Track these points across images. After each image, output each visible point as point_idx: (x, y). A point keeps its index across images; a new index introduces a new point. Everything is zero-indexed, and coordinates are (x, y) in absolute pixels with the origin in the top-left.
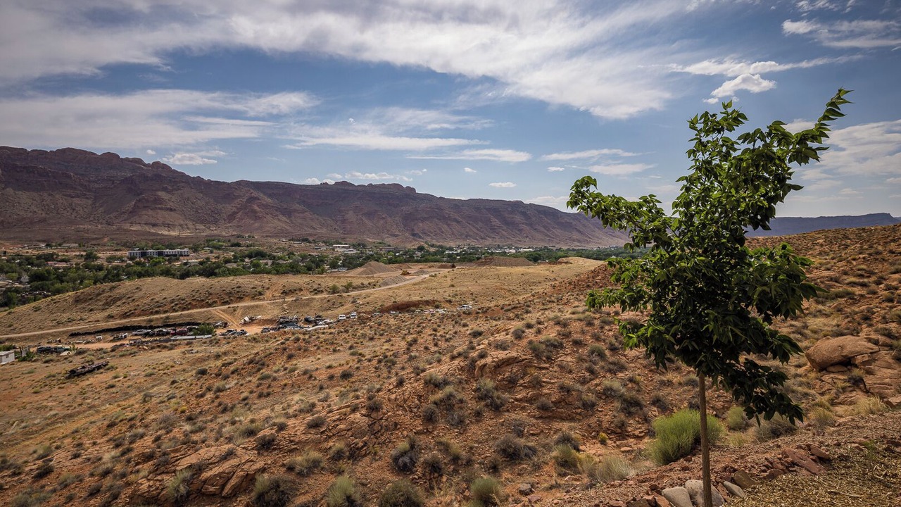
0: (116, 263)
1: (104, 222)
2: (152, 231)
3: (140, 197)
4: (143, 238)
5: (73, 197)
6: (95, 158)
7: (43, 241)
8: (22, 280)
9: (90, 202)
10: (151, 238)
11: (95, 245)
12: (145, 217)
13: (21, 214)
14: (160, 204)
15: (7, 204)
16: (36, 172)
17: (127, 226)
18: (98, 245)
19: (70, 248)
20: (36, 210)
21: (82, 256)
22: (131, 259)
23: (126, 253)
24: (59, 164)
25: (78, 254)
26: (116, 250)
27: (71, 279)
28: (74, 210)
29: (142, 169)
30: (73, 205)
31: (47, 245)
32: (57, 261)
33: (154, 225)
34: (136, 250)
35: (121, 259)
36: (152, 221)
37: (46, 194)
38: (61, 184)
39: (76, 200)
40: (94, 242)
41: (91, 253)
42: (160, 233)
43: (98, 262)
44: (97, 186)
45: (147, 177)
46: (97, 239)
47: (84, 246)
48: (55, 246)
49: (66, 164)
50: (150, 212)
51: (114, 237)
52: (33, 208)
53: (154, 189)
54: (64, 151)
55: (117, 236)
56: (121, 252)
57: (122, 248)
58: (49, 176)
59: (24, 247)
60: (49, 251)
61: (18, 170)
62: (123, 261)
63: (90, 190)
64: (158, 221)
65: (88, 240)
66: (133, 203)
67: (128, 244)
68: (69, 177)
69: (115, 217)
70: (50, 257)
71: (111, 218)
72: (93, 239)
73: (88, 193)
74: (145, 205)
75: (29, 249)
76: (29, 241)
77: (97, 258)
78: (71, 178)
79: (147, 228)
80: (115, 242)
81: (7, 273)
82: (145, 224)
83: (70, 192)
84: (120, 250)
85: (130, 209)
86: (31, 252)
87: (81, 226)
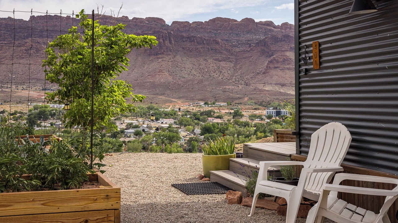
0: (257, 121)
1: (243, 82)
2: (282, 91)
3: (272, 58)
4: (275, 97)
5: (220, 61)
6: (236, 24)
7: (202, 100)
8: (195, 131)
9: (232, 65)
10: (282, 97)
11: (238, 104)
12: (275, 78)
13: (186, 77)
14: (288, 64)
15: (177, 68)
16: (196, 41)
17: (261, 87)
18: (241, 103)
19: (221, 106)
20: (195, 73)
21: (230, 113)
22: (269, 117)
23: (264, 112)
24: (210, 32)
25: (227, 111)
26: (255, 109)
27: (231, 132)
28: (221, 72)
29: (273, 31)
30: (221, 68)
31: (205, 104)
32: (214, 117)
33: (283, 85)
34: (271, 110)
35: (260, 117)
36: (281, 81)
37: (202, 60)
38: (212, 49)
39: (223, 64)
40: (237, 101)
41: (238, 111)
42: (289, 93)
43: (243, 120)
44: (237, 50)
45: (277, 38)
46: (240, 98)
47: (231, 105)
48: (211, 104)
49: (215, 32)
50: (280, 73)
51: (251, 96)
52: (194, 72)
53: (283, 49)
54: (213, 21)
55: (255, 96)
56: (260, 111)
57: (260, 107)
58: (204, 44)
59: (190, 105)
60: (207, 108)
61: (184, 40)
62: (262, 119)
63: (232, 54)
64: (286, 82)
65: (233, 99)
66: (266, 64)
67: (264, 103)
68: (218, 43)
69: (252, 78)
70: (209, 114)
71: (248, 79)
72: (237, 99)
73: (231, 57)
74: (276, 66)
75: (193, 106)
76: (192, 99)
77: (242, 116)
78: (219, 44)
79: (277, 88)
80: (254, 101)
81: (185, 126)
82: (276, 84)
83: (218, 56)
84: (258, 109)
85: (264, 71)
86: (195, 109)
87: (227, 87)
